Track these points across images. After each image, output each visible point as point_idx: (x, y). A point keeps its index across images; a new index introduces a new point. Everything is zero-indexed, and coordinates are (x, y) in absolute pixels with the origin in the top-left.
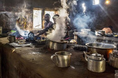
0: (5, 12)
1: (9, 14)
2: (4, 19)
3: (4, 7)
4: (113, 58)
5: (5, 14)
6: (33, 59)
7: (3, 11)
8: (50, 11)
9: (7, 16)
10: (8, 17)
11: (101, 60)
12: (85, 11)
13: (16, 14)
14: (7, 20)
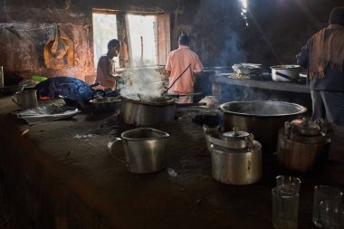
0: (11, 25)
1: (22, 28)
2: (9, 45)
3: (6, 9)
4: (286, 142)
5: (11, 30)
6: (69, 153)
7: (5, 21)
8: (144, 15)
9: (18, 35)
10: (21, 38)
11: (246, 150)
12: (245, 11)
13: (43, 27)
14: (18, 46)
